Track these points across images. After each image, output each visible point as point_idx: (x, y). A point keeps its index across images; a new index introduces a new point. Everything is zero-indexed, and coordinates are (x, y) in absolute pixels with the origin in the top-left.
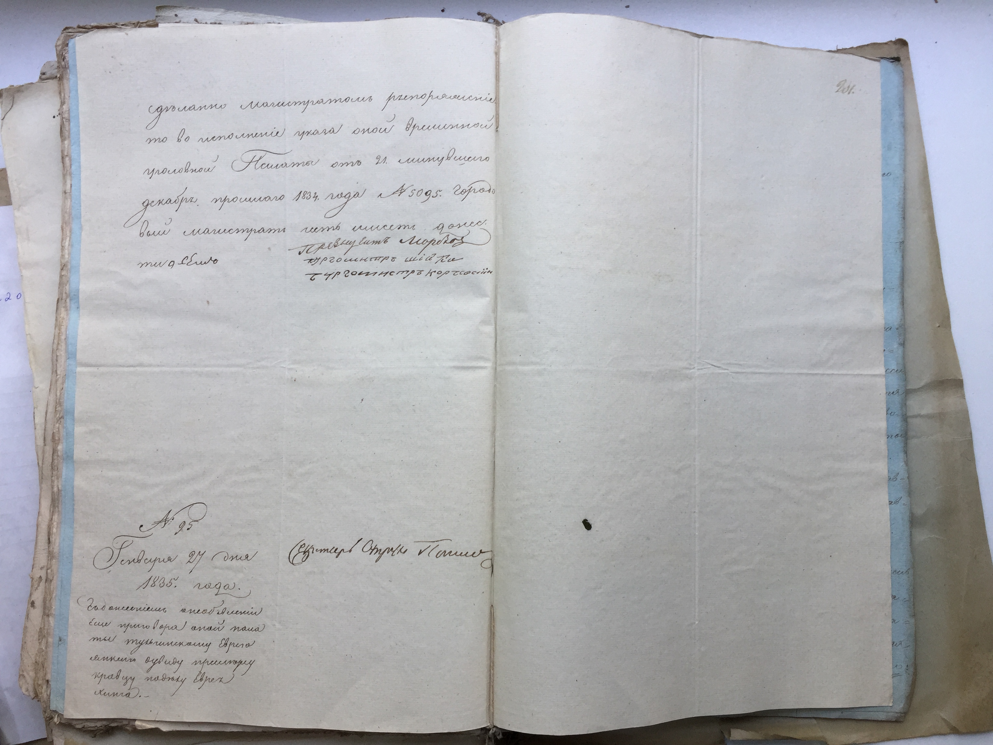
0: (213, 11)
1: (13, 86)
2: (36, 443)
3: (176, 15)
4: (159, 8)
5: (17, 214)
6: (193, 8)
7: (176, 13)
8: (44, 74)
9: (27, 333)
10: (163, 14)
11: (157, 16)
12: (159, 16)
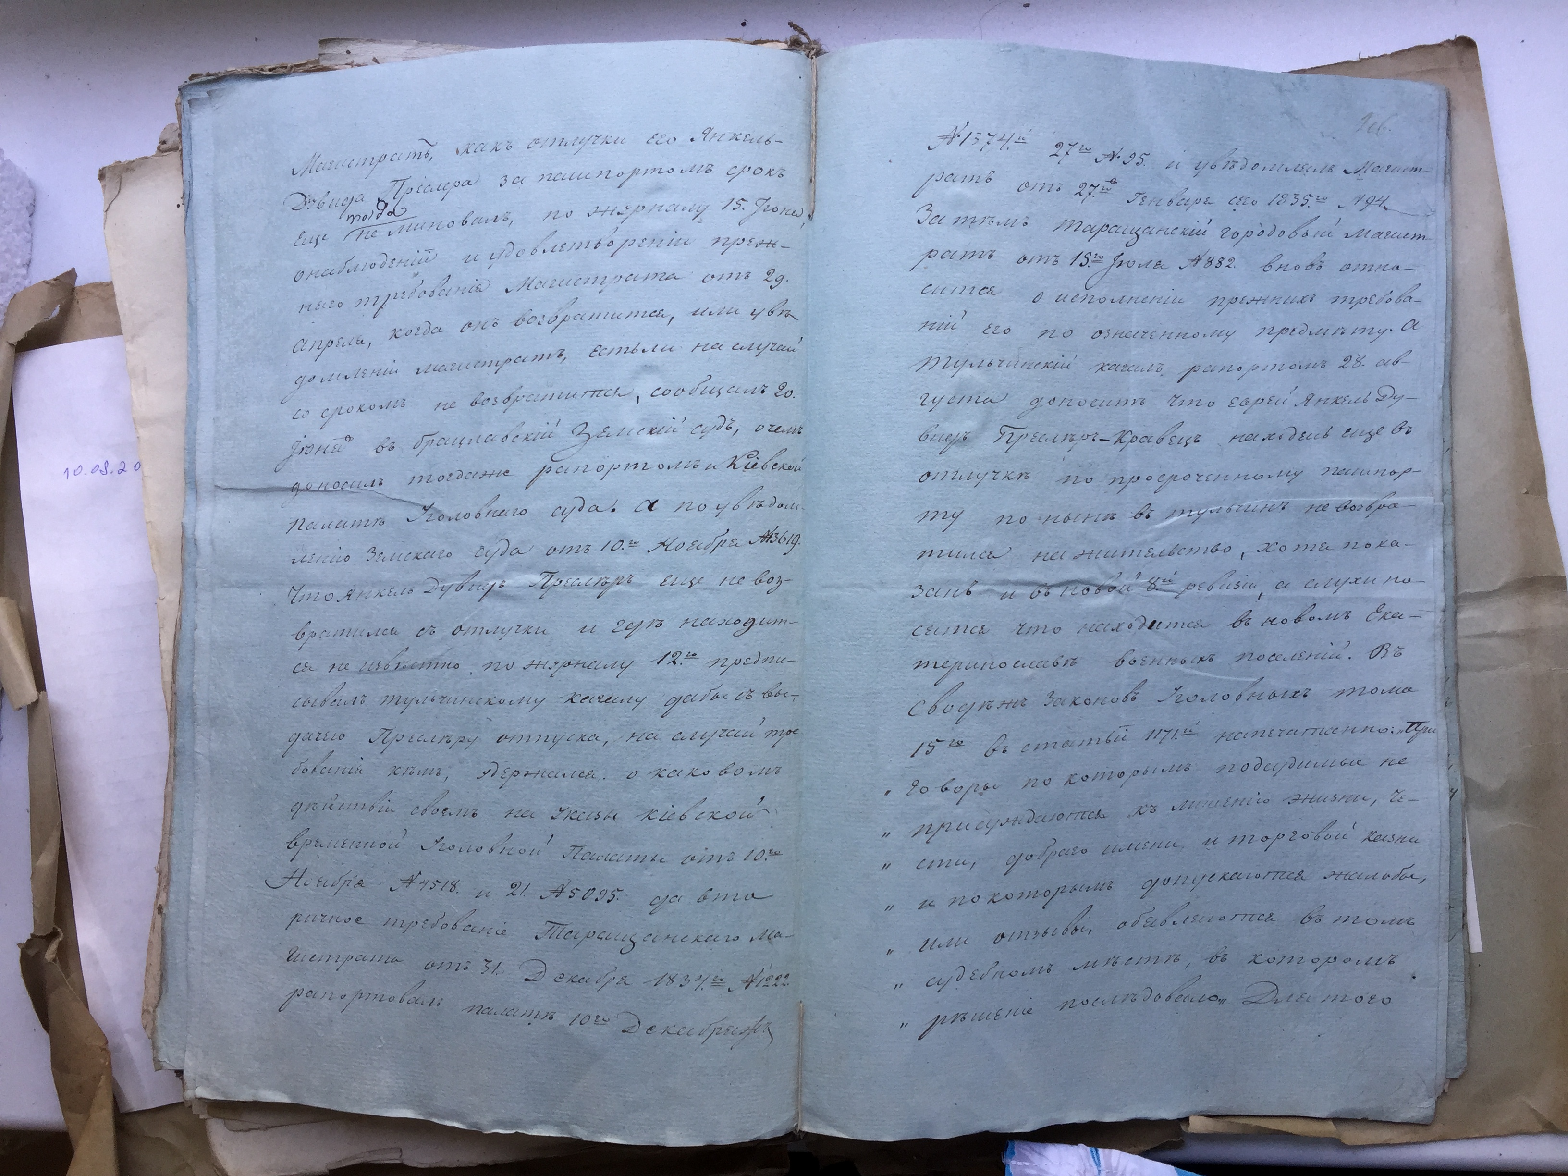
0: (400, 43)
1: (121, 162)
2: (163, 678)
3: (348, 52)
4: (324, 42)
5: (129, 347)
6: (372, 40)
7: (348, 49)
8: (164, 142)
9: (148, 521)
10: (329, 52)
11: (320, 55)
12: (324, 54)
